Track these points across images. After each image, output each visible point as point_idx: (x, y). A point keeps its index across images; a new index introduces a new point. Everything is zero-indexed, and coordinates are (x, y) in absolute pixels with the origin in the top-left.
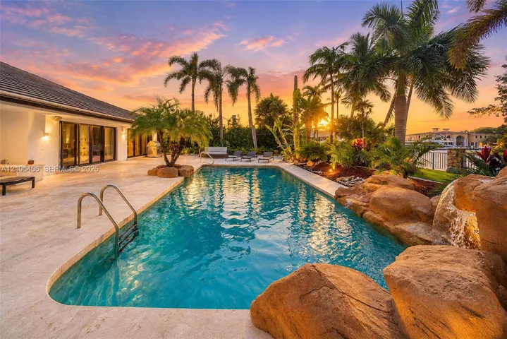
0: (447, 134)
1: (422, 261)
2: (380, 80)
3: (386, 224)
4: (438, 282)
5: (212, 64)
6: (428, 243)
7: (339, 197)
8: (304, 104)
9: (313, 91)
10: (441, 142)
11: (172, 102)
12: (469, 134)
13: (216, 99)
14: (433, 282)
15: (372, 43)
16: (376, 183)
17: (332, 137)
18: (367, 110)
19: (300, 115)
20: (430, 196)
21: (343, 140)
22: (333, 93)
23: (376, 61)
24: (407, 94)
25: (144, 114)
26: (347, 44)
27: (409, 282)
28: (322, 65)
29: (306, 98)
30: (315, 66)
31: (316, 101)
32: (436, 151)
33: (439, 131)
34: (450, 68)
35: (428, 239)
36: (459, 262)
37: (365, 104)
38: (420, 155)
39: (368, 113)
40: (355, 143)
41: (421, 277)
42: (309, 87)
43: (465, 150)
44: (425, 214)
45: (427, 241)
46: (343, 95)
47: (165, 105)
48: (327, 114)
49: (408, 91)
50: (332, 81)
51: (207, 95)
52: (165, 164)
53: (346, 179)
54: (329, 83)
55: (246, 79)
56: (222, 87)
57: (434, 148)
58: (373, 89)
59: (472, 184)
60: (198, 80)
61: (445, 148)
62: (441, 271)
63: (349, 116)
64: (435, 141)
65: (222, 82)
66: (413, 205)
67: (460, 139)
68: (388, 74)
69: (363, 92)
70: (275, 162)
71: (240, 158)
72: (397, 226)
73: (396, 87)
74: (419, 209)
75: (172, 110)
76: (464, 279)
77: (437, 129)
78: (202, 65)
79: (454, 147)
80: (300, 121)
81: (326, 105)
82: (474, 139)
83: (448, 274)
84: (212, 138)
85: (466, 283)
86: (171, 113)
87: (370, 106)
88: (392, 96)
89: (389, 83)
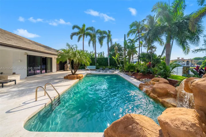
0: (183, 60)
1: (172, 114)
2: (160, 36)
3: (158, 98)
4: (179, 123)
5: (91, 29)
6: (175, 106)
7: (141, 87)
8: (128, 47)
9: (132, 41)
10: (180, 63)
11: (75, 46)
12: (192, 60)
13: (94, 45)
14: (177, 122)
15: (156, 20)
16: (155, 81)
17: (139, 61)
18: (154, 50)
19: (126, 52)
20: (175, 87)
21: (143, 63)
22: (140, 42)
23: (158, 28)
24: (171, 43)
25: (63, 51)
26: (145, 20)
27: (167, 123)
28: (135, 29)
29: (129, 44)
30: (132, 30)
31: (133, 46)
32: (178, 68)
33: (180, 59)
34: (189, 31)
35: (175, 105)
36: (187, 114)
37: (153, 47)
38: (172, 69)
39: (154, 51)
40: (148, 64)
41: (172, 120)
42: (130, 40)
43: (189, 67)
44: (174, 94)
45: (174, 106)
46: (144, 43)
47: (72, 47)
48: (137, 52)
49: (172, 42)
50: (139, 37)
51: (89, 43)
52: (71, 74)
53: (144, 79)
54: (138, 37)
55: (107, 36)
56: (96, 39)
57: (178, 66)
58: (157, 40)
59: (191, 81)
60: (85, 36)
61: (182, 66)
62: (180, 118)
63: (146, 53)
64: (178, 63)
65: (96, 37)
66: (168, 90)
67: (188, 62)
68: (163, 33)
69: (152, 42)
70: (117, 72)
71: (102, 71)
72: (163, 100)
73: (166, 39)
74: (171, 92)
75: (75, 50)
76: (189, 121)
77: (179, 58)
78: (87, 29)
79: (185, 65)
80: (126, 54)
81: (137, 47)
82: (193, 63)
83: (183, 119)
84: (91, 62)
85: (189, 123)
86: (74, 51)
87: (155, 48)
88: (165, 44)
89: (164, 38)
